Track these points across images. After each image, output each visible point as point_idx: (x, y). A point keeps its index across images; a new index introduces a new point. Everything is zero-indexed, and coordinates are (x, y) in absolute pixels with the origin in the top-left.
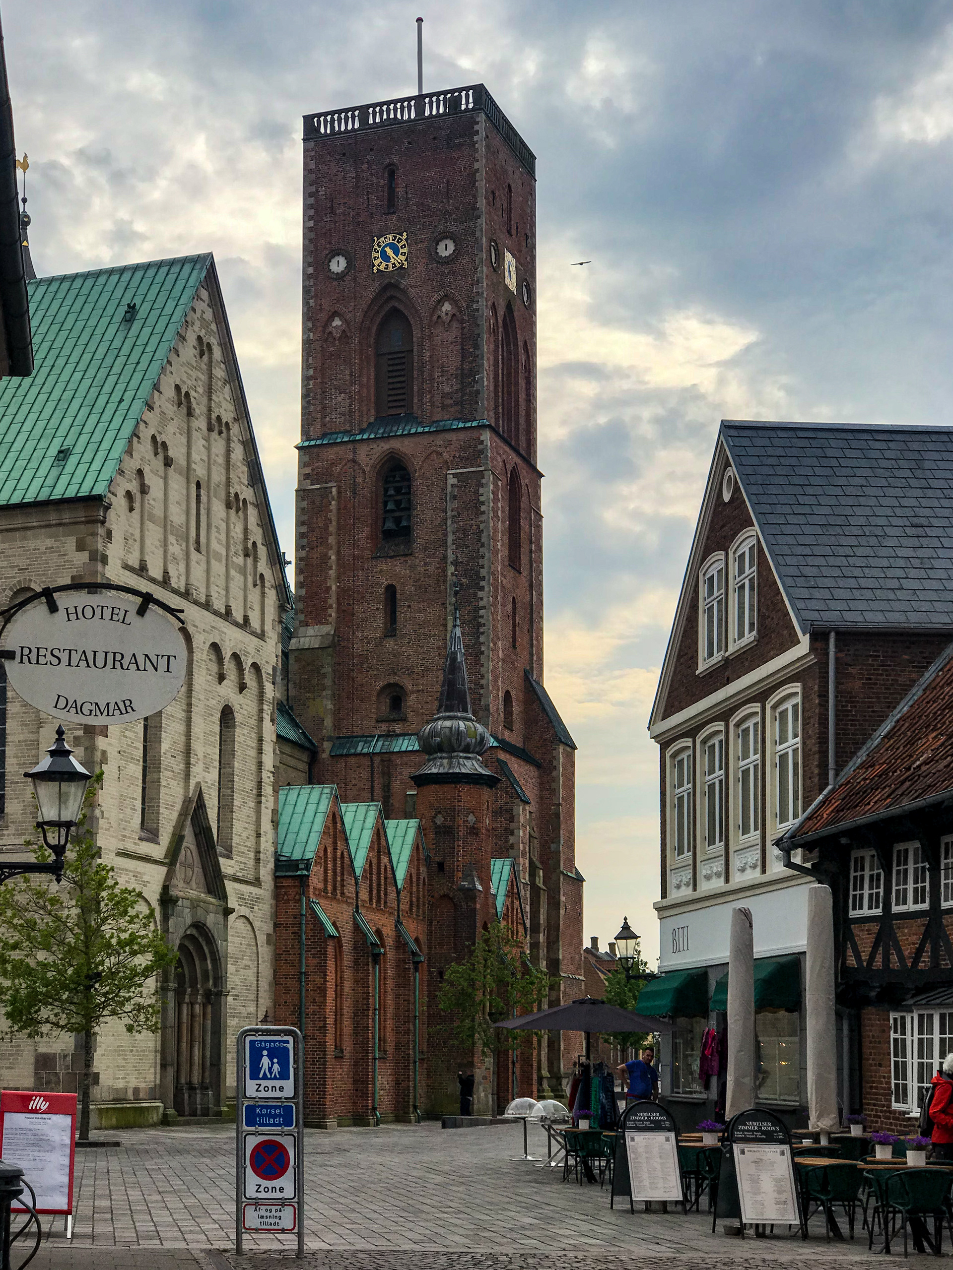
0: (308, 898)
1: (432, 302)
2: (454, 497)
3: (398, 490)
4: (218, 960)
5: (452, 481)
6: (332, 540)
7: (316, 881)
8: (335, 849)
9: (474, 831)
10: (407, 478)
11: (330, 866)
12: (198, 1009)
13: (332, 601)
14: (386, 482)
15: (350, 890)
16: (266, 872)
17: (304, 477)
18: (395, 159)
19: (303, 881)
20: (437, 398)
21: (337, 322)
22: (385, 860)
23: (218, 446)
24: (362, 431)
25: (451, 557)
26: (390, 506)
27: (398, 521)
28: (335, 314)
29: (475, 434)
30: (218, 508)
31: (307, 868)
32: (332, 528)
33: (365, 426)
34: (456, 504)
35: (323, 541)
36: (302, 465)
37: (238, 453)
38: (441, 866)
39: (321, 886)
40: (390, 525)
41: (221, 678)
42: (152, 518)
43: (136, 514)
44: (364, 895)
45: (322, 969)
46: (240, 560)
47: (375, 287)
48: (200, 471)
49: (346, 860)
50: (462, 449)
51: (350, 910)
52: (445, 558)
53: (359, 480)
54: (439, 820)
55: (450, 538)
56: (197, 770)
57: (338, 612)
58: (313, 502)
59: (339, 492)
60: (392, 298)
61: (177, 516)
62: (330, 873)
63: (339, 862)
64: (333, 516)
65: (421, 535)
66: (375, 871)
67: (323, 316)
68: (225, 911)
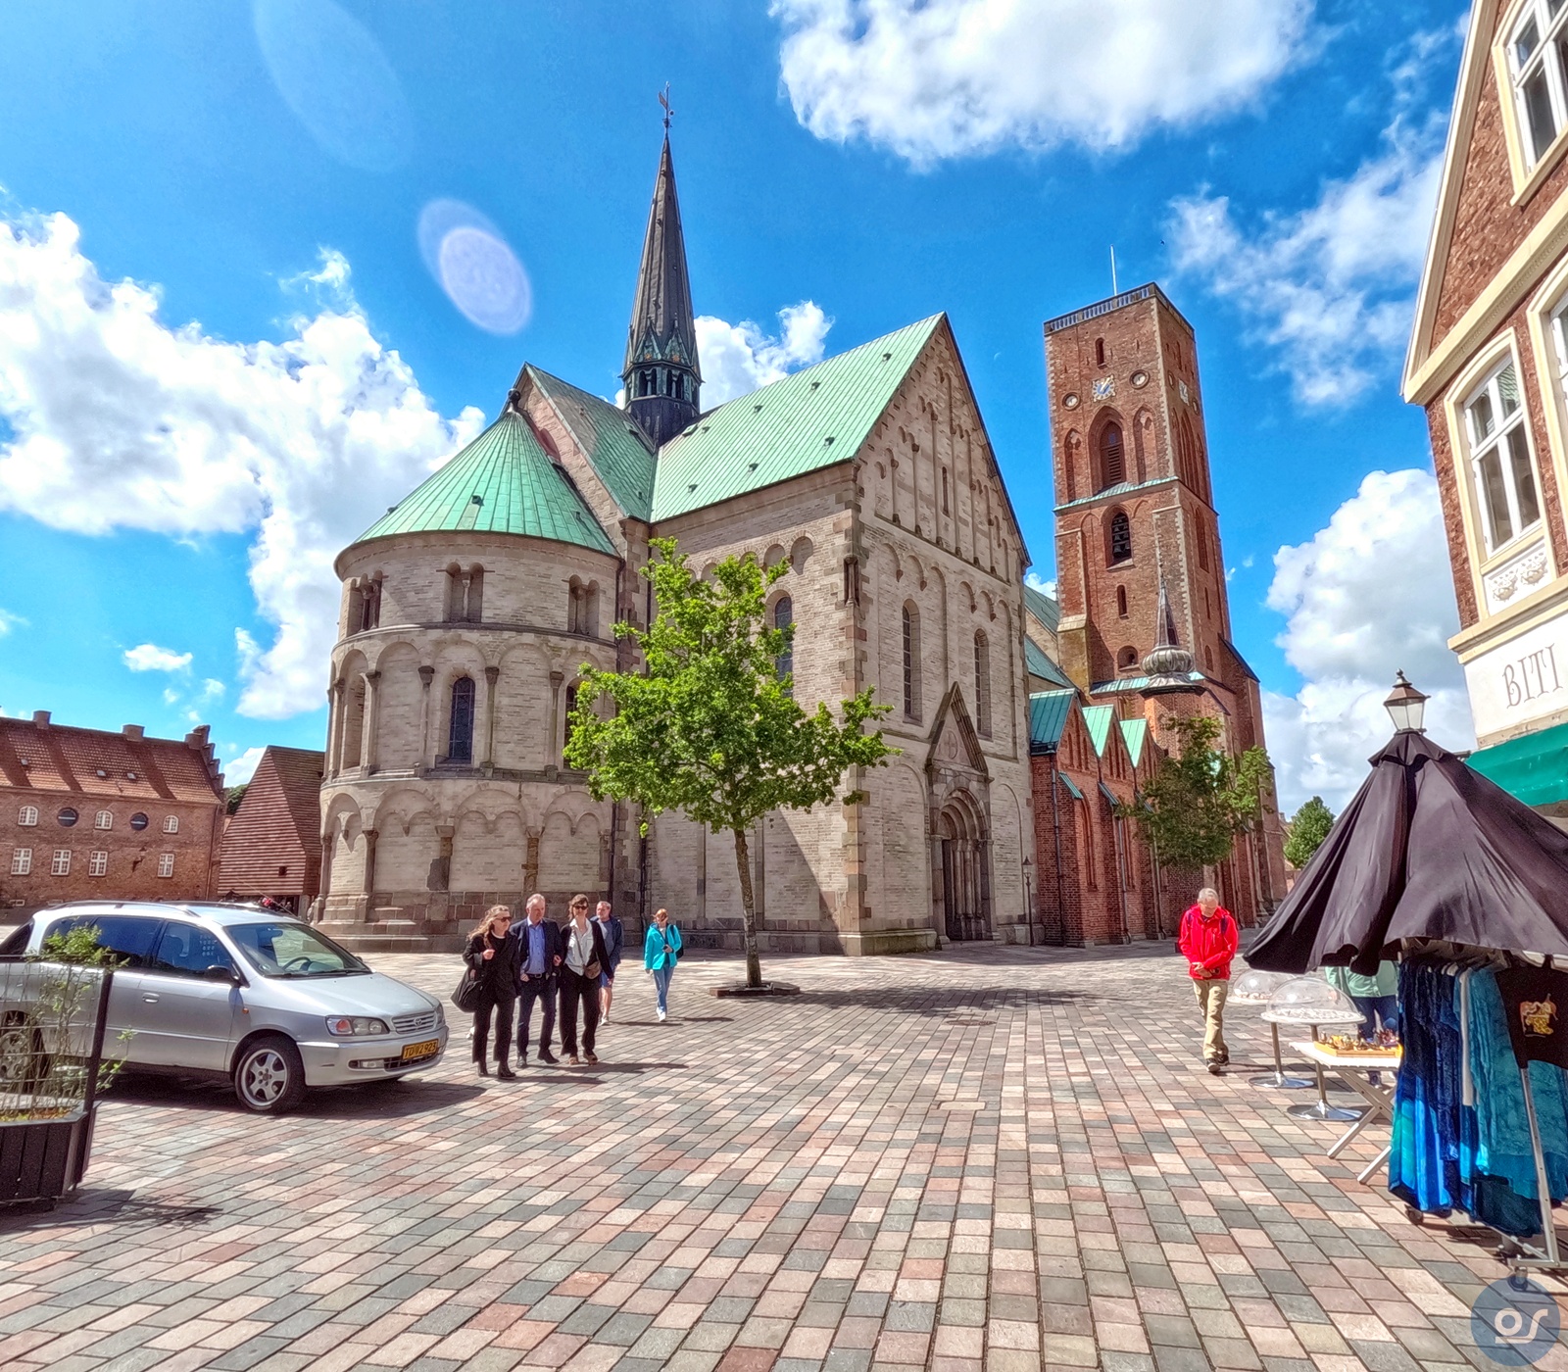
0: (1057, 771)
1: (1133, 413)
2: (1158, 527)
3: (1121, 529)
4: (983, 818)
5: (1156, 517)
6: (1081, 564)
7: (1063, 758)
8: (1078, 736)
10: (1126, 520)
11: (1075, 747)
12: (968, 856)
13: (1084, 600)
14: (1113, 523)
15: (1093, 767)
16: (1023, 752)
17: (1060, 529)
18: (1102, 335)
19: (1052, 757)
21: (1074, 435)
22: (1121, 747)
23: (961, 447)
24: (1095, 497)
25: (1159, 564)
26: (1117, 538)
27: (1123, 546)
28: (1072, 431)
29: (1169, 486)
30: (963, 490)
31: (1054, 749)
32: (1081, 557)
33: (1096, 490)
34: (1160, 531)
35: (1075, 564)
37: (977, 453)
39: (1068, 762)
40: (1117, 550)
41: (973, 608)
42: (902, 486)
43: (887, 482)
44: (1105, 770)
45: (1071, 824)
46: (985, 527)
47: (1096, 410)
48: (946, 461)
49: (1088, 744)
50: (1161, 496)
51: (1095, 781)
52: (1155, 565)
53: (1095, 525)
55: (1158, 552)
56: (955, 674)
57: (1087, 606)
58: (1067, 543)
59: (1083, 535)
60: (1107, 415)
61: (926, 487)
62: (1075, 754)
63: (1082, 746)
64: (1080, 549)
66: (1114, 754)
67: (1065, 433)
68: (986, 781)
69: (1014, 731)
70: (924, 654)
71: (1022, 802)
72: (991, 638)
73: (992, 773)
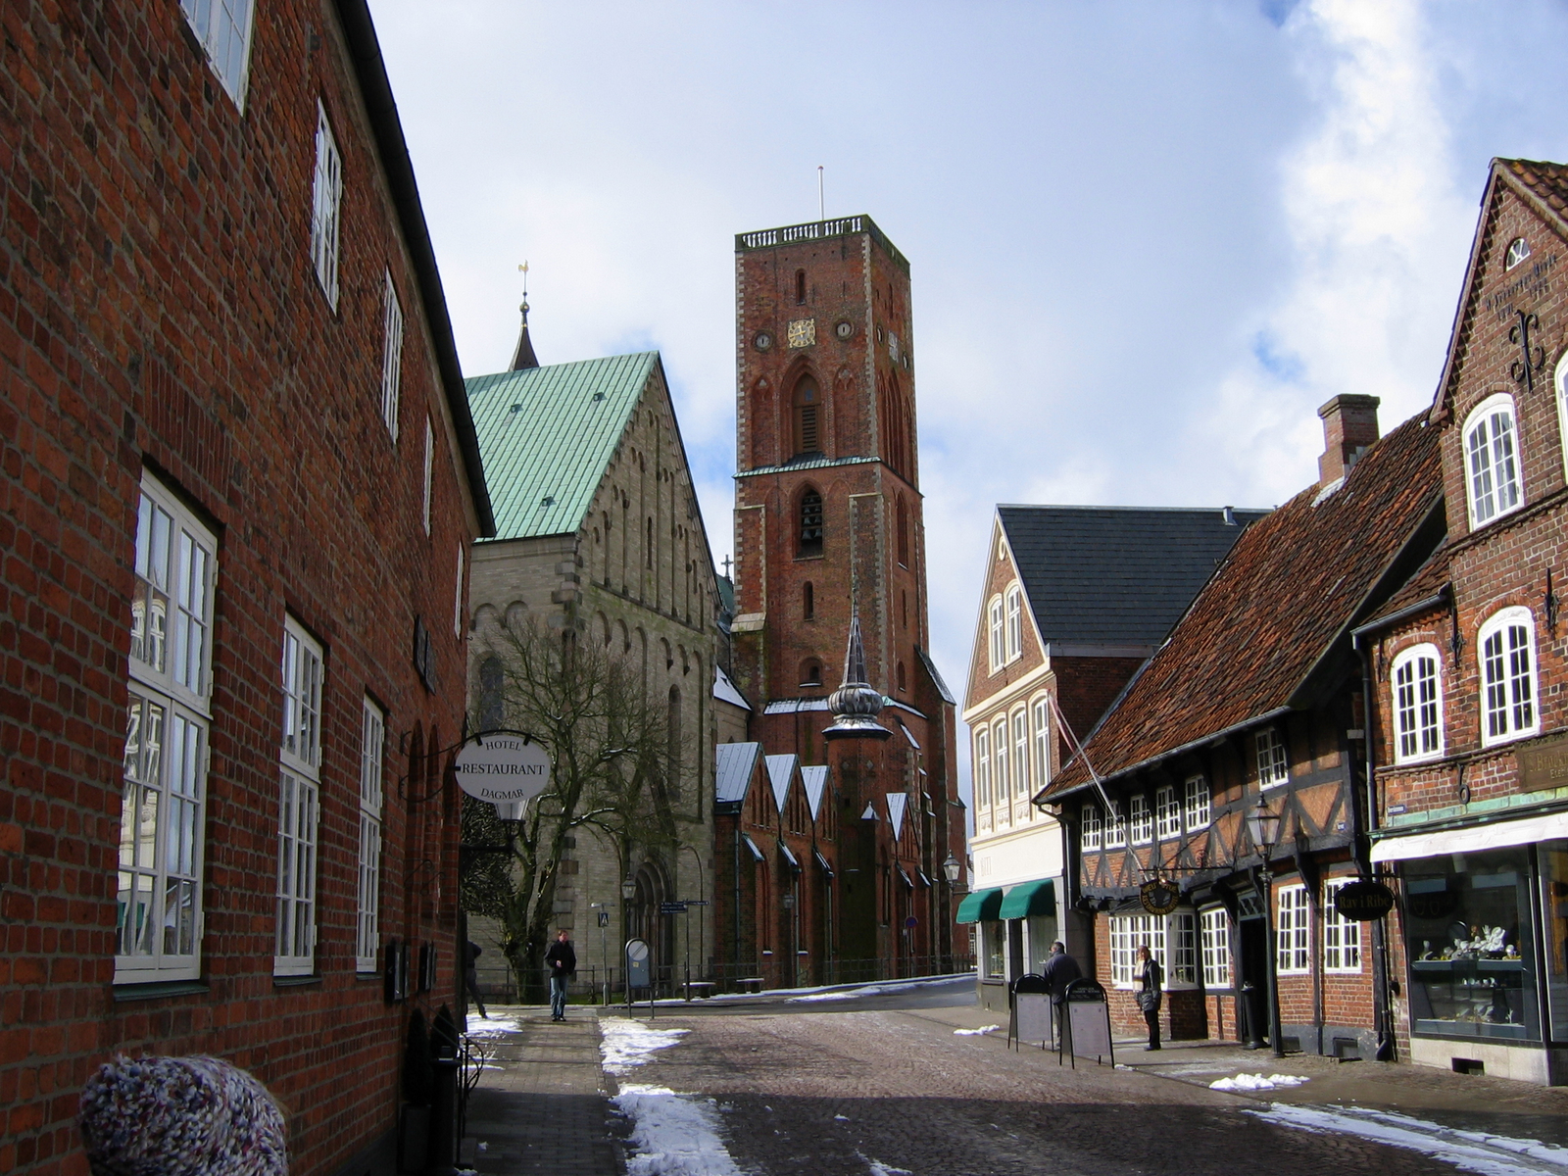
0: (740, 832)
1: (835, 370)
2: (855, 515)
3: (812, 510)
4: (671, 883)
5: (852, 503)
6: (762, 548)
7: (746, 817)
8: (762, 793)
9: (872, 774)
10: (819, 500)
12: (654, 920)
13: (763, 595)
14: (804, 503)
15: (774, 823)
17: (740, 500)
18: (803, 265)
19: (736, 818)
20: (841, 442)
21: (763, 384)
22: (802, 799)
23: (665, 490)
24: (783, 465)
25: (853, 561)
26: (807, 521)
27: (812, 532)
29: (869, 468)
30: (666, 537)
31: (740, 808)
32: (762, 539)
33: (786, 461)
34: (856, 520)
35: (755, 547)
36: (740, 492)
37: (680, 495)
38: (847, 802)
40: (806, 535)
42: (614, 546)
44: (786, 827)
45: (752, 887)
46: (683, 575)
47: (791, 359)
48: (652, 510)
49: (771, 800)
50: (859, 479)
51: (775, 838)
53: (783, 502)
54: (846, 765)
55: (853, 546)
57: (768, 603)
58: (746, 519)
59: (767, 511)
60: (803, 366)
62: (757, 811)
63: (765, 803)
64: (762, 530)
65: (831, 543)
66: (794, 809)
67: (752, 379)
68: (675, 845)
69: (701, 790)
71: (705, 863)
72: (683, 693)
73: (680, 837)
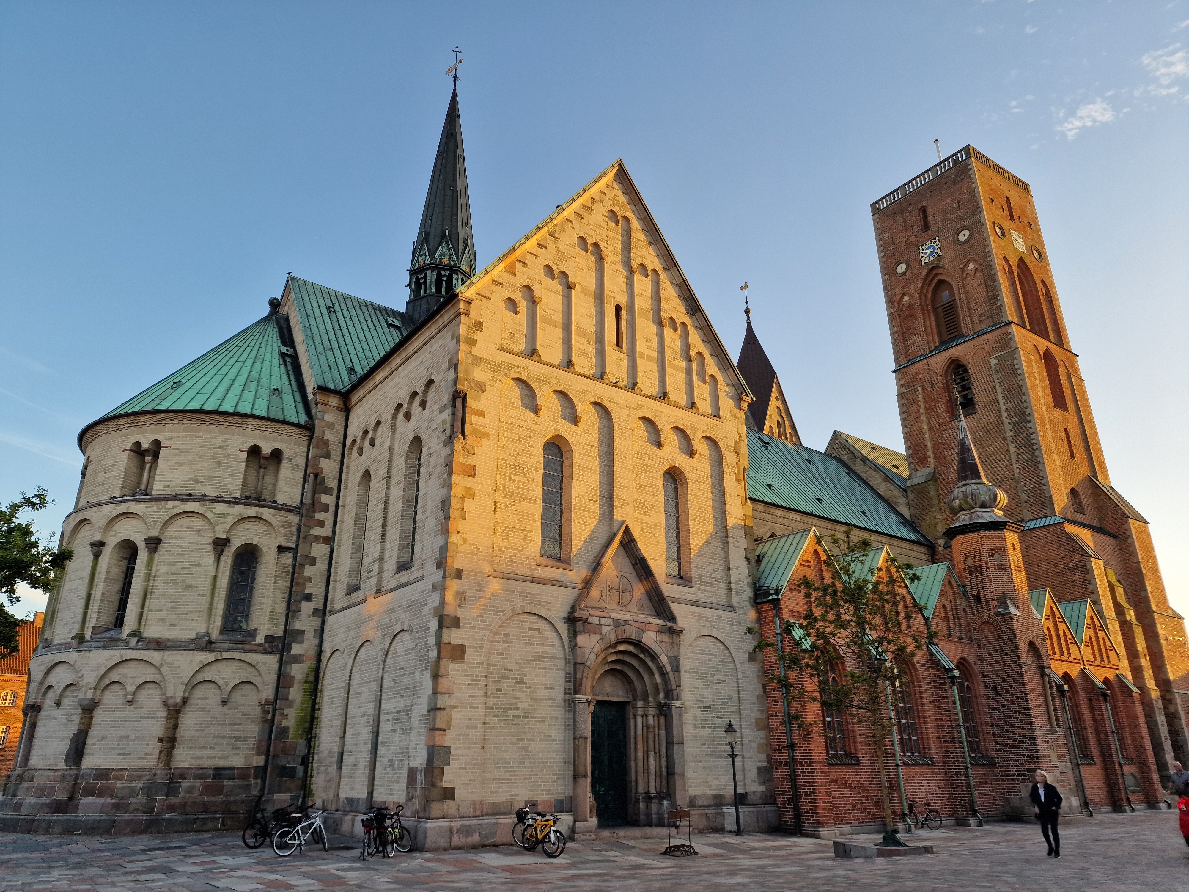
0: (781, 619)
1: (961, 267)
2: (998, 371)
3: (962, 379)
5: (994, 362)
6: (923, 418)
9: (1001, 567)
10: (966, 371)
13: (930, 453)
16: (742, 599)
17: (900, 386)
18: (924, 203)
20: (976, 319)
21: (906, 298)
23: (643, 284)
24: (931, 352)
25: (1003, 408)
27: (965, 396)
28: (904, 294)
29: (1003, 330)
32: (922, 411)
33: (932, 348)
34: (1000, 375)
35: (918, 419)
36: (898, 380)
37: (670, 291)
38: (978, 598)
39: (802, 609)
41: (658, 444)
42: (546, 321)
46: (681, 363)
47: (924, 272)
50: (998, 341)
52: (999, 409)
53: (934, 379)
54: (970, 562)
55: (1000, 396)
56: (626, 512)
57: (935, 458)
58: (908, 399)
59: (923, 389)
60: (937, 274)
61: (587, 323)
64: (921, 404)
65: (980, 399)
67: (897, 298)
68: (674, 633)
69: (729, 576)
70: (576, 492)
71: (741, 656)
72: (690, 476)
73: (681, 623)
